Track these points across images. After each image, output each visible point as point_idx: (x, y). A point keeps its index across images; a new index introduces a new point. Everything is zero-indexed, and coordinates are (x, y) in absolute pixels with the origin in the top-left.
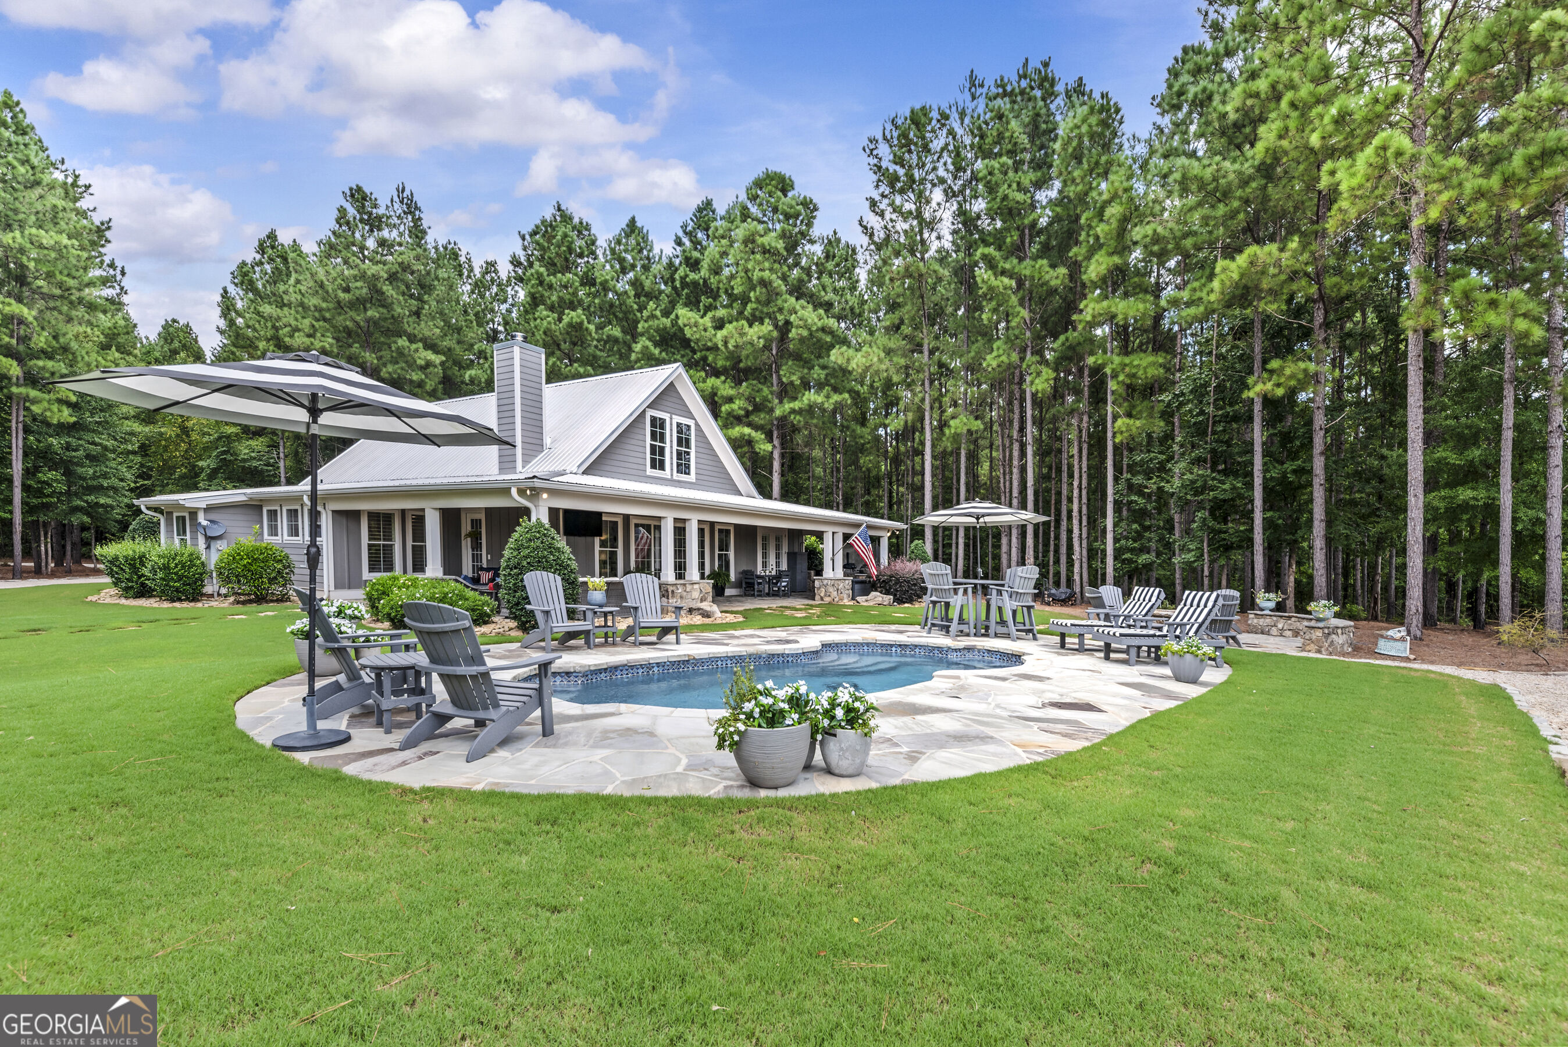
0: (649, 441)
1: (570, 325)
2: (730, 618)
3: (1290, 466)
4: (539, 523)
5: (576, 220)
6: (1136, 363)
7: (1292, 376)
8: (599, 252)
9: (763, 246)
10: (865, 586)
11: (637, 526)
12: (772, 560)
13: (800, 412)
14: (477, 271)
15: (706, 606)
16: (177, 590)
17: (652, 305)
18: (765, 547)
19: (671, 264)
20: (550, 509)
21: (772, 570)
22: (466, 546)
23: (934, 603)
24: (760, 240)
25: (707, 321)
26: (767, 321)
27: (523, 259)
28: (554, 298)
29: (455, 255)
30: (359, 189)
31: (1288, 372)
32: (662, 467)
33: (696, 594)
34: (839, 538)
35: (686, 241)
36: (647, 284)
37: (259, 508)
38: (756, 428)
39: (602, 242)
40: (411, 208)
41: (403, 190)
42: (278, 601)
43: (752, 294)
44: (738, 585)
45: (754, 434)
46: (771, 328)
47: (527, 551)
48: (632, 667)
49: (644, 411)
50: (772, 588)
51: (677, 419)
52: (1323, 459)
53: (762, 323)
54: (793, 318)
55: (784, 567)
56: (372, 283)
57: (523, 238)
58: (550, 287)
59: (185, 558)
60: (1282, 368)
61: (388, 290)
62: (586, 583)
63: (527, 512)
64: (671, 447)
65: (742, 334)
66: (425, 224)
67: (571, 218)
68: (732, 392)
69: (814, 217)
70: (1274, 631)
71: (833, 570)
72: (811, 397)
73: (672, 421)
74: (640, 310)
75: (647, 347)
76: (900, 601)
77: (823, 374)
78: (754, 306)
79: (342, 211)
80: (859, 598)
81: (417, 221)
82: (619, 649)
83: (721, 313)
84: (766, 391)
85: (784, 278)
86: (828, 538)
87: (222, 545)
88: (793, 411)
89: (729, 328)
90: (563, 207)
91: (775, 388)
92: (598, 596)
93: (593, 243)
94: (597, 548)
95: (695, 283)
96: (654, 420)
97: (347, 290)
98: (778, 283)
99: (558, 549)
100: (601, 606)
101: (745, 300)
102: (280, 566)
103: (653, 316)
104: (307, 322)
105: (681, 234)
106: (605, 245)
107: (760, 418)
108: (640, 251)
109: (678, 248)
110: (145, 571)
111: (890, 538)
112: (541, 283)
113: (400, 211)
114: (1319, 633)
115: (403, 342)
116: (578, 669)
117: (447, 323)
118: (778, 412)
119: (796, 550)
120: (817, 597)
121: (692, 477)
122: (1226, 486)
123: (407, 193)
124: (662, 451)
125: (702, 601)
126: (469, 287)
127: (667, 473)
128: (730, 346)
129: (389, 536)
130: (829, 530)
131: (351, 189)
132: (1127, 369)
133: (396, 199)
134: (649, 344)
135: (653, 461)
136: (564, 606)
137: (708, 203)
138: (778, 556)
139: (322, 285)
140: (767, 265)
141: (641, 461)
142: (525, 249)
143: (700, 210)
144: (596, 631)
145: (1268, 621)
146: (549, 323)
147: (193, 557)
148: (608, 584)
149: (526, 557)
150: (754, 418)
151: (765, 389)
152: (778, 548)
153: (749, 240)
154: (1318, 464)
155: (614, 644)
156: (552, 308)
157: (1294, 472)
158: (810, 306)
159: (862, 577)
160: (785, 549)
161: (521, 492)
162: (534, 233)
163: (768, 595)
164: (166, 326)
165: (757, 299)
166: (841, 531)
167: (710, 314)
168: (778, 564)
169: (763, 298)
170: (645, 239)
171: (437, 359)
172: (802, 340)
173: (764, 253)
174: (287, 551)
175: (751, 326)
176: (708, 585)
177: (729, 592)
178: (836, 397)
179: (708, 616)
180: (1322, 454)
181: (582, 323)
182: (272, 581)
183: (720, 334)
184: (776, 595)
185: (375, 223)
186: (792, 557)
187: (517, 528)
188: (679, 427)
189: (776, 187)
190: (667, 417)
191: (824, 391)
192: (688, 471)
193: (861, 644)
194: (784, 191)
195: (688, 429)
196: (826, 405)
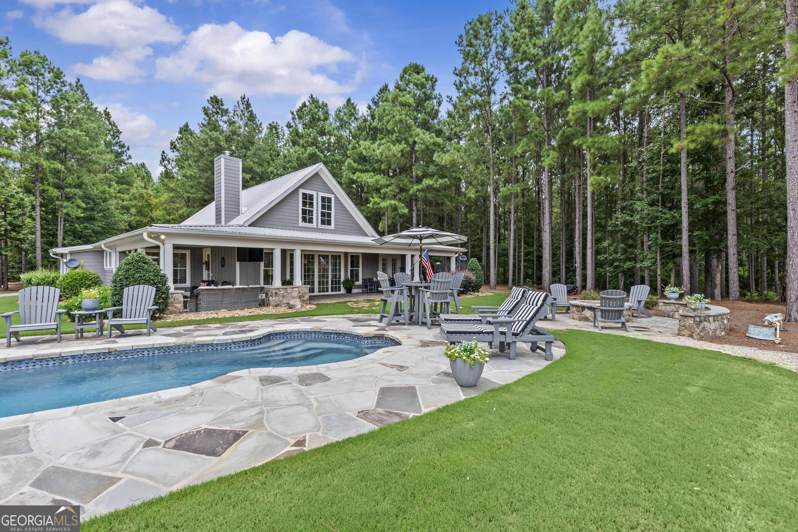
0: (301, 207)
1: (309, 155)
3: (710, 200)
5: (321, 102)
6: (601, 140)
7: (702, 133)
8: (330, 117)
9: (402, 102)
11: (319, 256)
12: (389, 272)
13: (422, 190)
18: (384, 265)
19: (365, 120)
25: (374, 146)
26: (403, 142)
27: (293, 124)
28: (304, 142)
31: (698, 131)
32: (311, 221)
34: (417, 258)
35: (373, 107)
37: (103, 252)
39: (332, 112)
40: (247, 106)
41: (244, 98)
43: (396, 129)
44: (361, 287)
46: (405, 146)
51: (321, 194)
52: (734, 192)
53: (401, 144)
54: (416, 139)
57: (293, 114)
58: (303, 136)
60: (694, 130)
64: (317, 210)
65: (390, 150)
67: (318, 102)
69: (435, 85)
70: (676, 315)
71: (413, 277)
72: (427, 182)
73: (318, 196)
75: (350, 163)
77: (434, 169)
78: (397, 134)
79: (206, 108)
81: (251, 112)
85: (414, 119)
86: (408, 260)
88: (418, 190)
89: (383, 147)
90: (314, 97)
91: (409, 179)
93: (327, 113)
94: (262, 268)
96: (305, 195)
98: (411, 122)
105: (371, 104)
109: (368, 110)
113: (242, 108)
114: (691, 321)
118: (411, 192)
121: (332, 226)
122: (668, 216)
123: (246, 99)
124: (310, 212)
125: (299, 298)
127: (314, 225)
128: (384, 157)
130: (408, 254)
131: (211, 98)
132: (596, 145)
133: (240, 102)
134: (352, 162)
135: (304, 218)
137: (386, 86)
140: (404, 112)
141: (295, 218)
142: (293, 119)
143: (381, 90)
145: (672, 307)
146: (299, 154)
151: (406, 180)
152: (394, 265)
154: (731, 197)
157: (714, 203)
160: (399, 265)
161: (149, 236)
162: (299, 111)
165: (399, 131)
167: (377, 143)
169: (402, 130)
170: (354, 108)
172: (421, 150)
173: (402, 106)
175: (394, 145)
177: (354, 291)
178: (440, 181)
180: (733, 189)
181: (316, 153)
185: (223, 113)
188: (323, 199)
189: (413, 71)
190: (314, 193)
191: (435, 178)
192: (329, 223)
193: (310, 332)
194: (418, 73)
195: (329, 200)
196: (435, 186)
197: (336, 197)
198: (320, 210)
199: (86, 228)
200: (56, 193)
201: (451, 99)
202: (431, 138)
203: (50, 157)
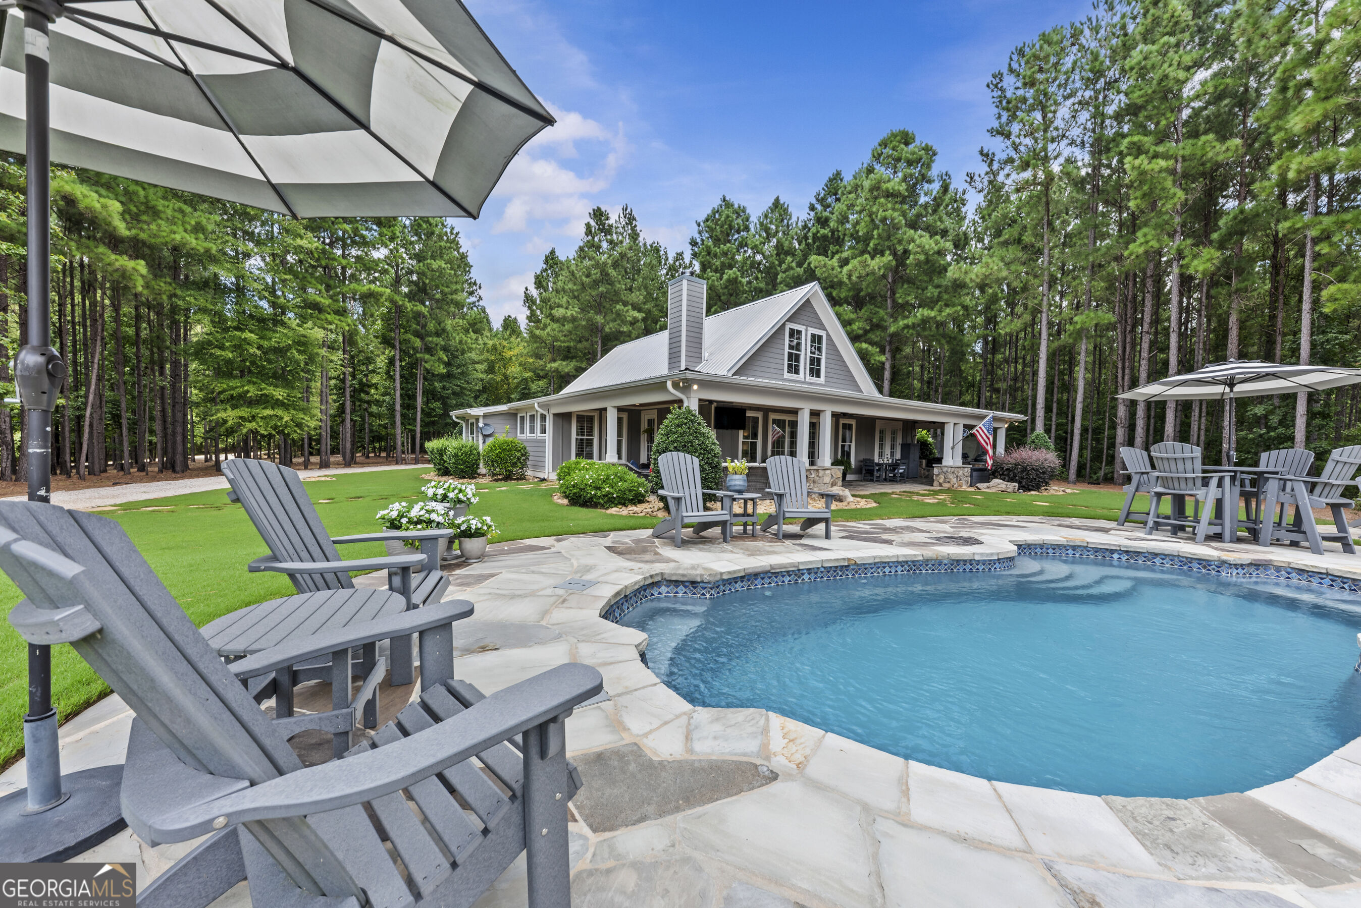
0: (787, 350)
1: (728, 280)
2: (863, 504)
4: (689, 411)
5: (736, 206)
8: (752, 227)
9: (887, 190)
10: (982, 475)
11: (774, 421)
12: (887, 451)
13: (914, 326)
14: (671, 261)
15: (837, 490)
16: (462, 471)
17: (789, 259)
18: (882, 439)
19: (805, 227)
20: (700, 400)
21: (887, 459)
22: (644, 438)
23: (1159, 495)
24: (884, 186)
25: (835, 262)
26: (888, 252)
27: (699, 240)
28: (718, 263)
29: (657, 250)
30: (599, 209)
32: (797, 372)
33: (827, 479)
34: (960, 428)
35: (819, 207)
36: (786, 244)
37: (516, 415)
38: (872, 343)
39: (754, 219)
40: (631, 219)
41: (627, 209)
42: (517, 479)
43: (875, 233)
44: (859, 471)
45: (870, 348)
46: (891, 258)
47: (675, 436)
48: (776, 574)
49: (784, 324)
50: (891, 475)
51: (812, 331)
53: (883, 255)
54: (911, 247)
55: (898, 456)
56: (602, 267)
57: (699, 225)
58: (715, 255)
59: (468, 449)
61: (613, 272)
62: (726, 468)
63: (680, 402)
64: (805, 354)
65: (865, 265)
66: (638, 229)
67: (732, 205)
68: (853, 316)
69: (933, 161)
71: (952, 458)
72: (925, 312)
73: (807, 332)
74: (780, 265)
76: (1027, 489)
77: (936, 292)
78: (876, 242)
79: (588, 226)
80: (979, 485)
81: (633, 229)
82: (759, 544)
83: (845, 255)
84: (882, 312)
85: (904, 215)
86: (949, 431)
87: (490, 441)
88: (907, 326)
89: (854, 263)
90: (727, 199)
91: (889, 310)
92: (738, 481)
93: (747, 220)
94: (741, 439)
95: (824, 237)
96: (792, 333)
97: (588, 276)
98: (899, 220)
99: (703, 434)
100: (740, 492)
101: (867, 238)
102: (519, 454)
103: (790, 268)
104: (565, 299)
105: (814, 201)
106: (756, 221)
107: (875, 336)
108: (782, 221)
109: (812, 214)
110: (445, 458)
111: (1008, 430)
112: (709, 254)
113: (623, 222)
115: (619, 307)
116: (707, 578)
117: (650, 294)
118: (892, 329)
119: (909, 441)
120: (935, 483)
121: (822, 379)
123: (629, 210)
124: (797, 358)
125: (832, 485)
126: (665, 271)
127: (801, 376)
128: (854, 278)
129: (590, 433)
130: (950, 421)
131: (594, 210)
133: (621, 214)
135: (790, 366)
136: (700, 491)
137: (838, 173)
138: (893, 447)
139: (573, 274)
140: (890, 206)
141: (779, 366)
142: (700, 233)
143: (831, 180)
144: (735, 520)
147: (473, 448)
148: (750, 468)
149: (673, 442)
150: (871, 336)
152: (893, 440)
153: (875, 188)
155: (753, 536)
156: (716, 271)
158: (927, 235)
159: (980, 465)
160: (899, 441)
161: (676, 385)
162: (707, 220)
163: (885, 480)
164: (505, 320)
165: (879, 235)
166: (962, 422)
167: (837, 257)
168: (892, 454)
169: (885, 235)
170: (786, 210)
171: (639, 315)
172: (918, 264)
173: (888, 196)
174: (526, 444)
175: (873, 258)
176: (838, 471)
177: (849, 477)
178: (947, 311)
179: (841, 501)
181: (737, 278)
182: (514, 465)
183: (846, 269)
184: (893, 480)
185: (608, 231)
186: (905, 447)
187: (669, 416)
188: (813, 336)
189: (900, 142)
190: (801, 328)
191: (938, 307)
192: (818, 376)
193: (1065, 547)
194: (907, 144)
195: (820, 337)
196: (938, 318)
197: (828, 335)
198: (809, 354)
199: (444, 388)
200: (418, 343)
201: (972, 178)
202: (937, 243)
203: (411, 296)
